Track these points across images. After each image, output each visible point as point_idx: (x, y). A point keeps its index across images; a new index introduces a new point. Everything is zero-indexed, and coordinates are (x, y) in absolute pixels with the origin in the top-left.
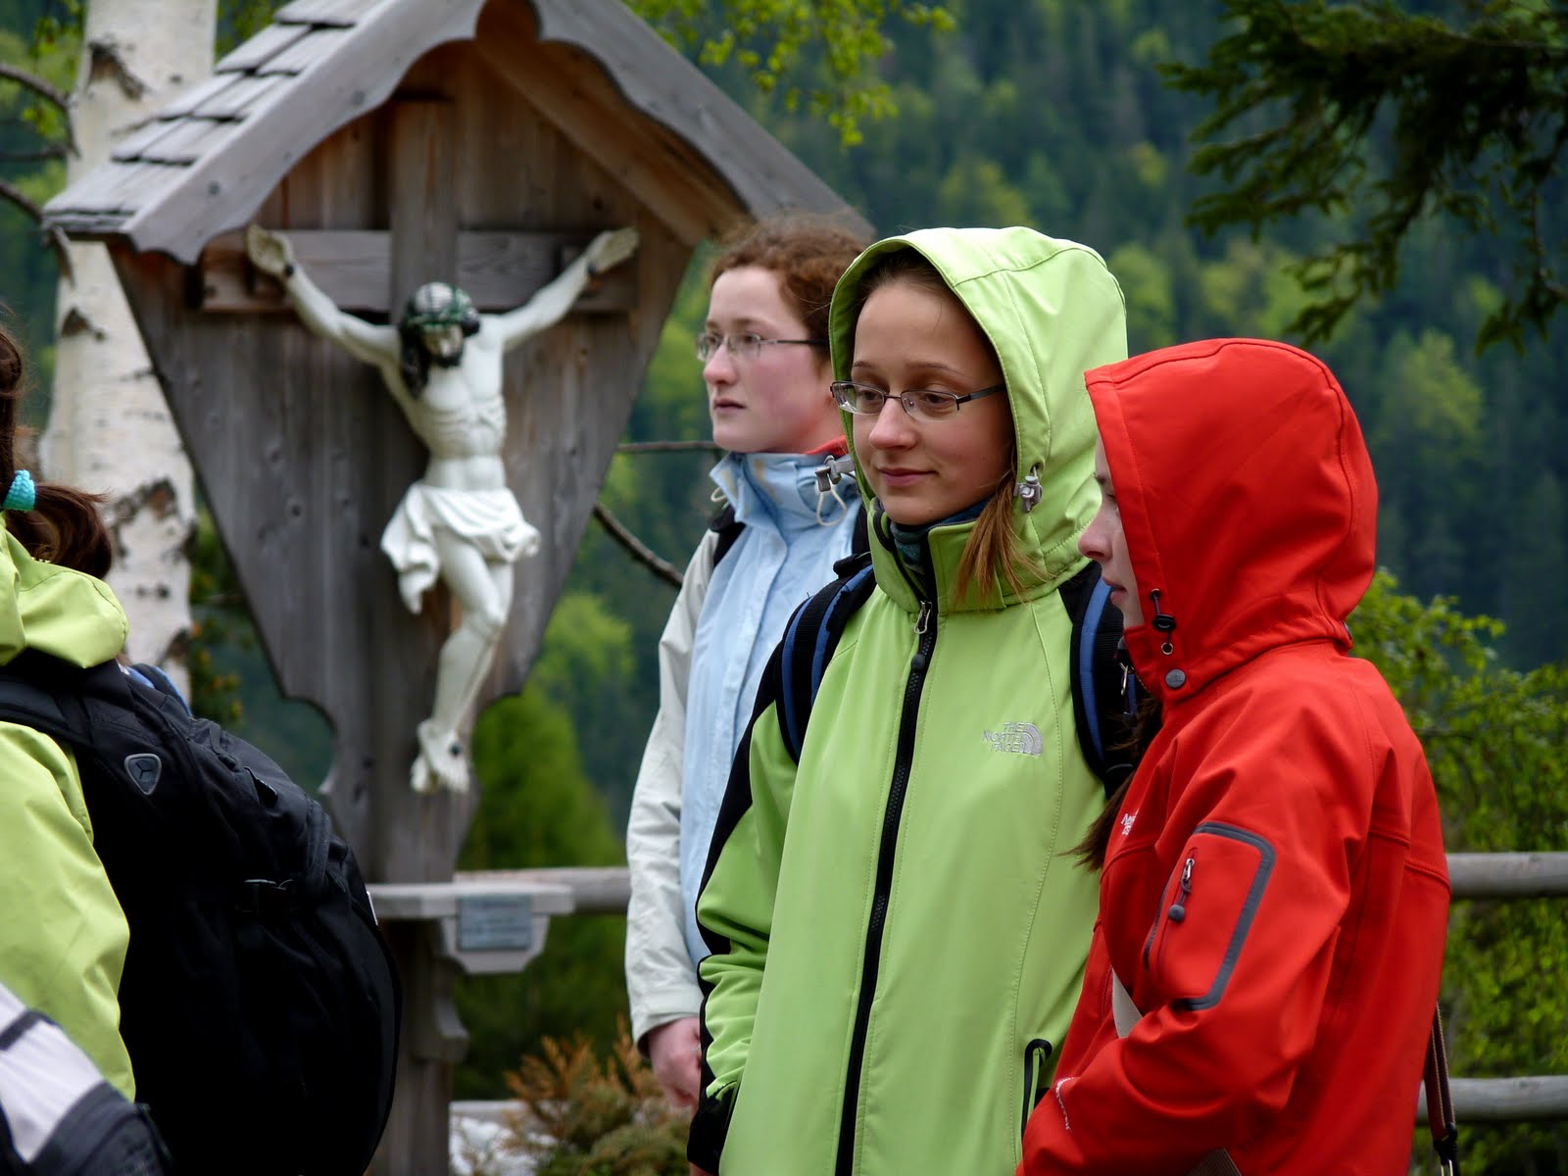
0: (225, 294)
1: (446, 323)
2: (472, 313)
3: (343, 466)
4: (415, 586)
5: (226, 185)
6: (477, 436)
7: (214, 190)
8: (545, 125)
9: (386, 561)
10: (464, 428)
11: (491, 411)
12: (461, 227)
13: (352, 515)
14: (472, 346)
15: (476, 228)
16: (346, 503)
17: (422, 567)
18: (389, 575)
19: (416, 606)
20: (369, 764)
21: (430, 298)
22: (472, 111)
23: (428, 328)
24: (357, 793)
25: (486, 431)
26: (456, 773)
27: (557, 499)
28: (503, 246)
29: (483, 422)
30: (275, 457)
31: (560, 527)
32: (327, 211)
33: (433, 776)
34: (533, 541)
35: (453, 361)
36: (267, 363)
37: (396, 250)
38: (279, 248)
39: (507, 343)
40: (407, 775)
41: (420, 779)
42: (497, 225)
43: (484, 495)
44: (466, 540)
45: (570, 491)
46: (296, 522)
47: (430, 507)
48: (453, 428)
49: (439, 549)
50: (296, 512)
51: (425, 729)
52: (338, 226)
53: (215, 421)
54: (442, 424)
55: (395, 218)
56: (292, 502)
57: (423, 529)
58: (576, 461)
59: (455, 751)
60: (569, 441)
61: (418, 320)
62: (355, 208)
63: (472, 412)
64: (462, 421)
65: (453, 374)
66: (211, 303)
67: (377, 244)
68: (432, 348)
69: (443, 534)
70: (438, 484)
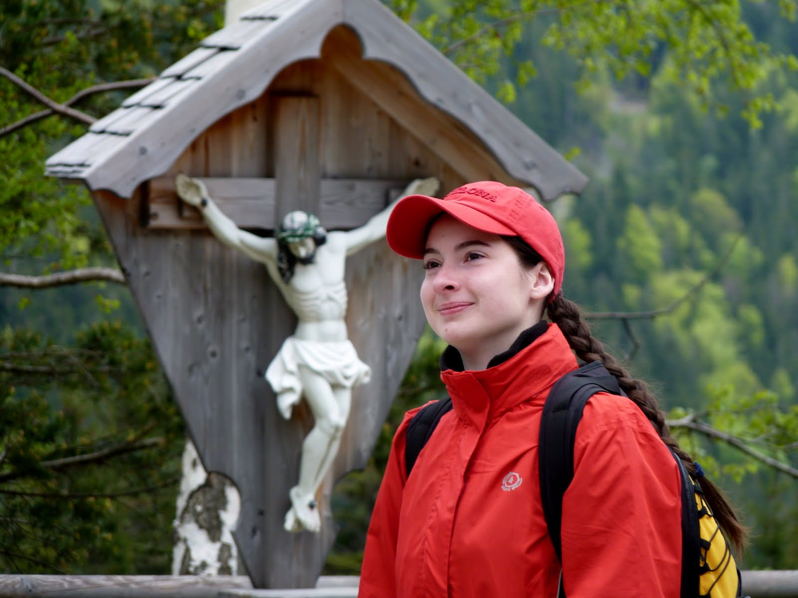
0: (164, 217)
1: (301, 236)
2: (321, 231)
3: (246, 326)
4: (286, 403)
5: (151, 148)
6: (327, 308)
7: (143, 151)
8: (381, 113)
9: (268, 386)
10: (318, 302)
11: (337, 292)
12: (325, 176)
13: (251, 357)
14: (323, 250)
15: (335, 177)
16: (247, 349)
17: (290, 390)
18: (270, 396)
19: (287, 415)
20: (261, 513)
21: (292, 221)
22: (332, 103)
23: (290, 240)
24: (254, 532)
25: (332, 304)
26: (312, 520)
27: (389, 347)
28: (351, 188)
29: (330, 299)
30: (200, 320)
31: (391, 365)
32: (235, 167)
33: (298, 522)
34: (366, 374)
35: (308, 261)
36: (194, 260)
37: (279, 190)
38: (197, 188)
39: (349, 250)
40: (282, 520)
41: (289, 524)
42: (350, 176)
43: (331, 345)
44: (318, 373)
45: (398, 342)
46: (214, 361)
47: (296, 352)
48: (310, 303)
49: (302, 379)
50: (214, 354)
51: (294, 492)
52: (242, 176)
53: (159, 297)
54: (305, 300)
55: (278, 171)
56: (211, 349)
57: (292, 367)
58: (401, 323)
59: (311, 506)
60: (397, 311)
61: (284, 234)
62: (254, 163)
63: (323, 293)
64: (316, 299)
65: (310, 268)
66: (153, 223)
67: (267, 186)
68: (294, 252)
69: (304, 368)
70: (302, 338)
